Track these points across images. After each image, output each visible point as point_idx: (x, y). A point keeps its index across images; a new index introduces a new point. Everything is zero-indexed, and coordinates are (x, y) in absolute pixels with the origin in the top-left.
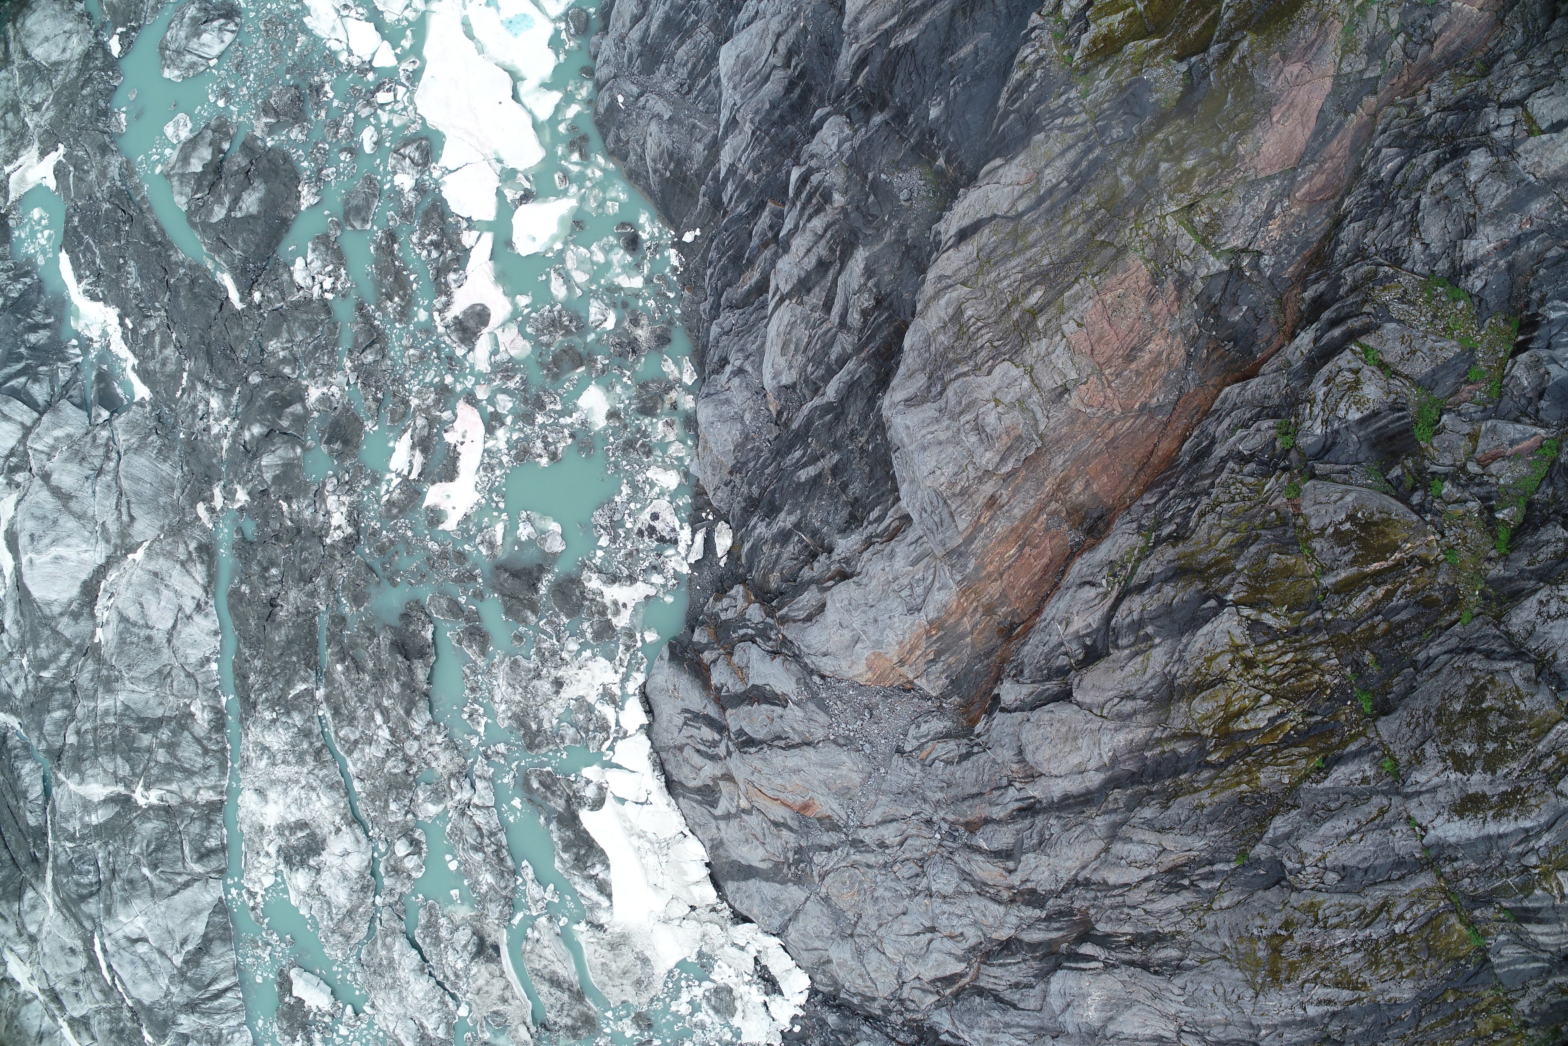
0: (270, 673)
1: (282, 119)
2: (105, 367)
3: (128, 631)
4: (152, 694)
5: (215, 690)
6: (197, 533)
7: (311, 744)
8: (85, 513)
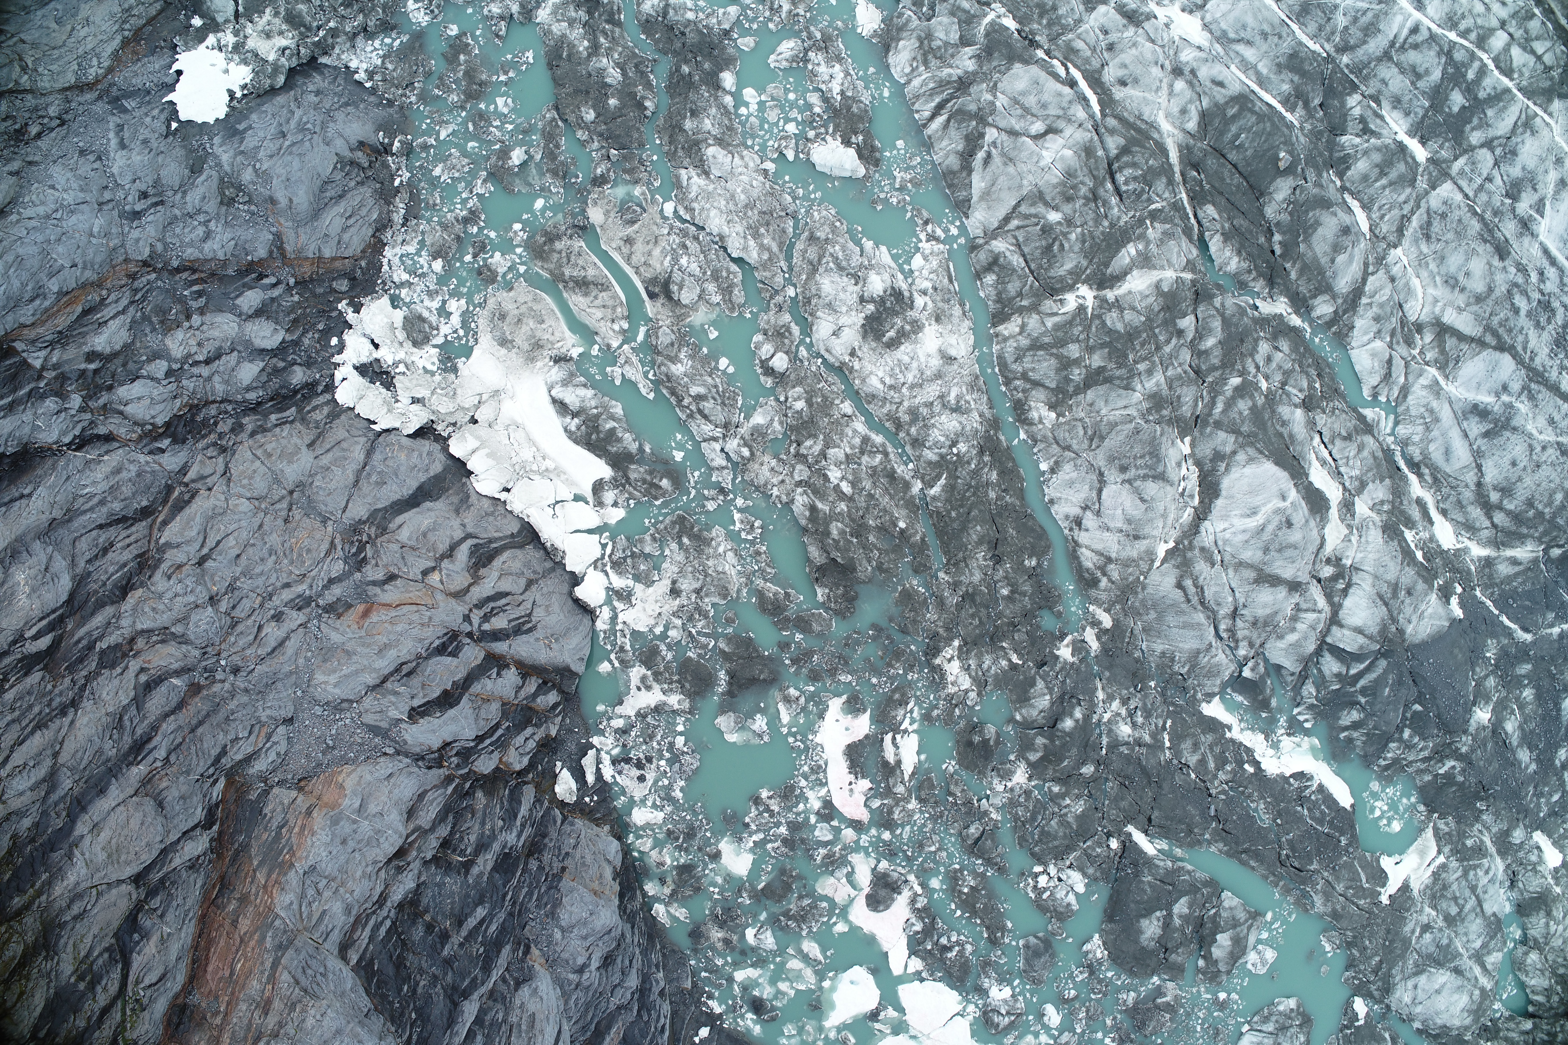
0: (977, 488)
1: (1150, 1005)
2: (1264, 715)
3: (1151, 468)
4: (1103, 412)
5: (1035, 441)
6: (1103, 596)
7: (908, 434)
8: (1236, 571)
